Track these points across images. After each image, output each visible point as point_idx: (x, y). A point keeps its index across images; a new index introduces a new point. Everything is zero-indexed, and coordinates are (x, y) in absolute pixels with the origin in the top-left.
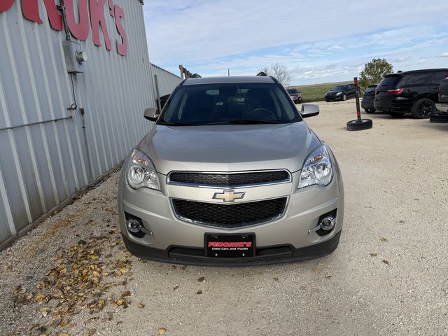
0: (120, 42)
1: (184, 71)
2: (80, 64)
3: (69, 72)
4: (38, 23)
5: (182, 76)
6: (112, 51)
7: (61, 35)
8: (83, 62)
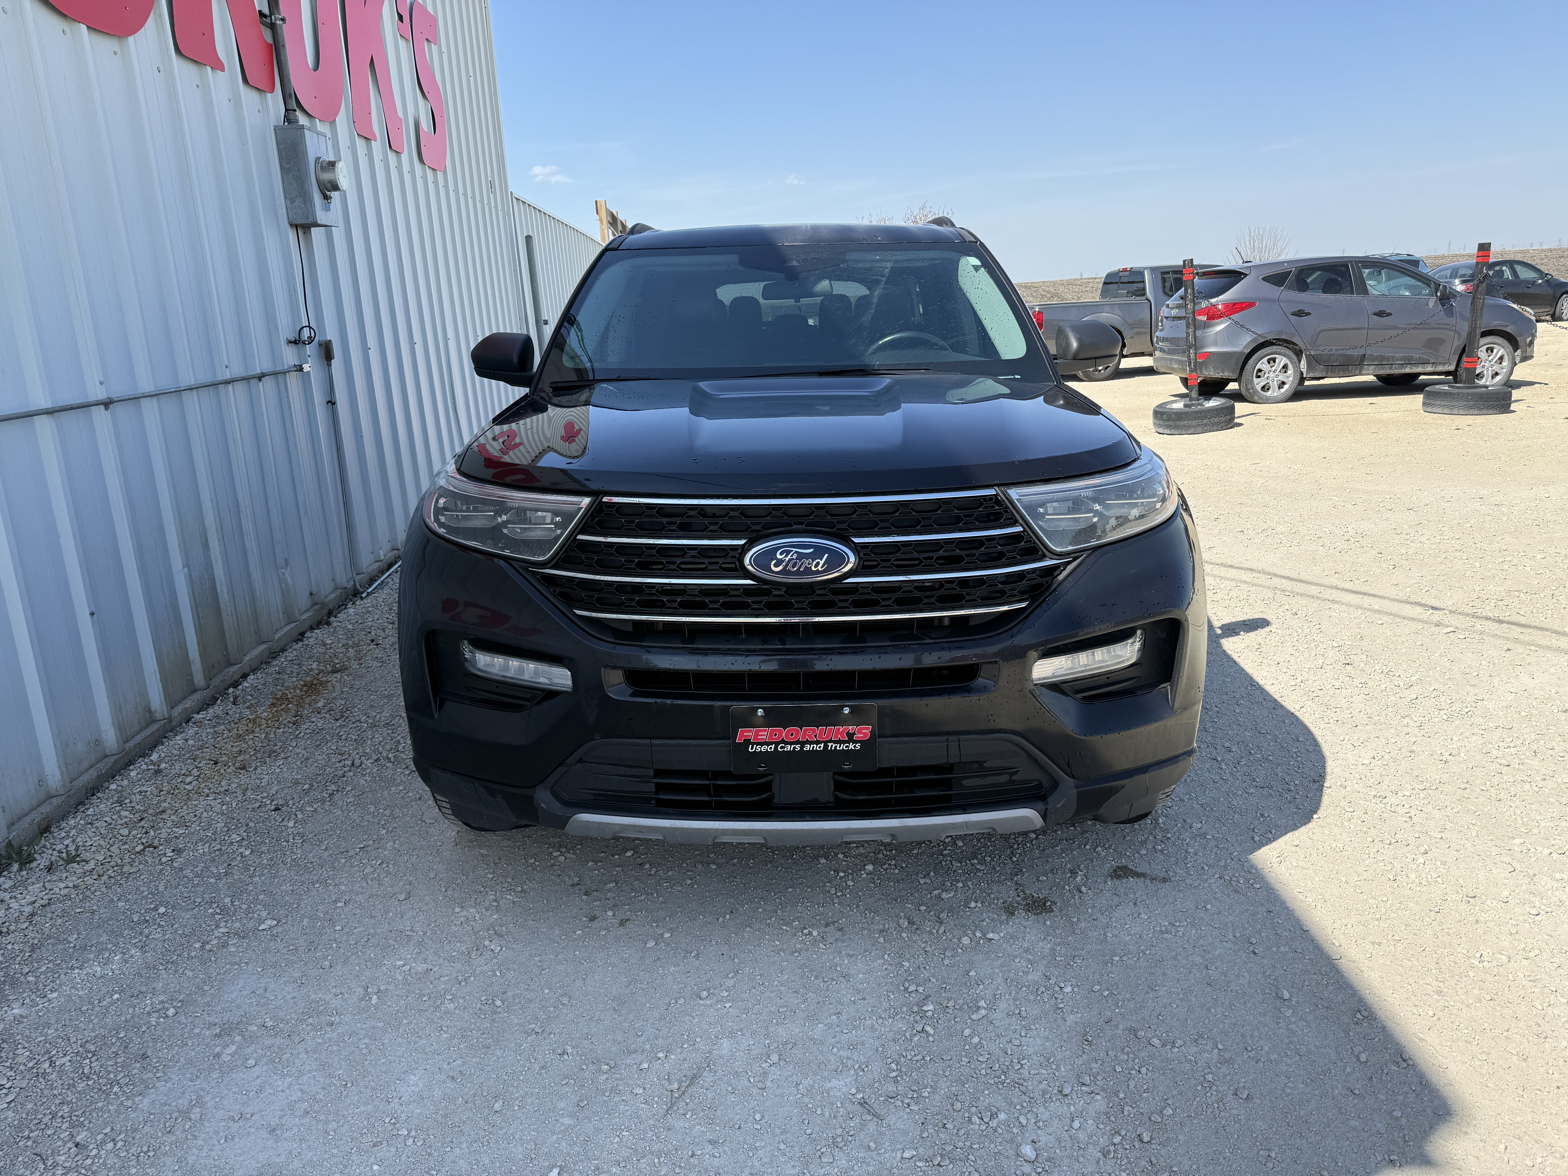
0: (427, 125)
2: (326, 198)
3: (291, 225)
5: (604, 237)
6: (404, 157)
7: (275, 102)
8: (335, 195)
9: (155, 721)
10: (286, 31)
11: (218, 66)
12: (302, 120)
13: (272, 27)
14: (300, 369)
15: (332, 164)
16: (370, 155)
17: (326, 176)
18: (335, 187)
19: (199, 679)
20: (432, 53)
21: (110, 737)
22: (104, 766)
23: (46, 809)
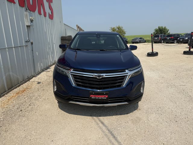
0: (50, 13)
1: (78, 27)
2: (32, 22)
3: (27, 26)
4: (14, 3)
5: (78, 30)
6: (46, 17)
16: (40, 17)
18: (33, 20)
20: (51, 4)
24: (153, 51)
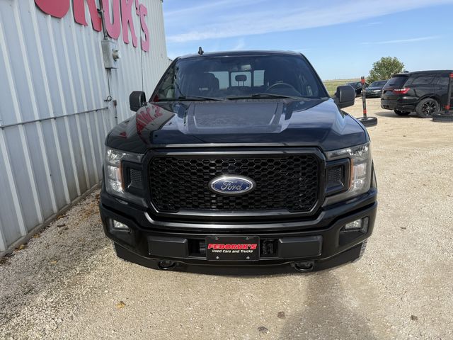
0: (144, 39)
2: (115, 61)
3: (106, 68)
6: (137, 48)
7: (101, 35)
8: (118, 59)
9: (66, 205)
10: (105, 15)
11: (86, 25)
12: (109, 39)
13: (101, 13)
14: (108, 108)
15: (117, 51)
16: (127, 48)
17: (116, 54)
18: (118, 57)
19: (79, 193)
20: (145, 18)
21: (55, 209)
22: (54, 216)
23: (38, 227)
24: (365, 114)
